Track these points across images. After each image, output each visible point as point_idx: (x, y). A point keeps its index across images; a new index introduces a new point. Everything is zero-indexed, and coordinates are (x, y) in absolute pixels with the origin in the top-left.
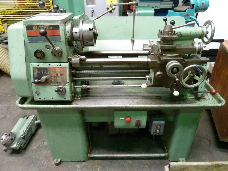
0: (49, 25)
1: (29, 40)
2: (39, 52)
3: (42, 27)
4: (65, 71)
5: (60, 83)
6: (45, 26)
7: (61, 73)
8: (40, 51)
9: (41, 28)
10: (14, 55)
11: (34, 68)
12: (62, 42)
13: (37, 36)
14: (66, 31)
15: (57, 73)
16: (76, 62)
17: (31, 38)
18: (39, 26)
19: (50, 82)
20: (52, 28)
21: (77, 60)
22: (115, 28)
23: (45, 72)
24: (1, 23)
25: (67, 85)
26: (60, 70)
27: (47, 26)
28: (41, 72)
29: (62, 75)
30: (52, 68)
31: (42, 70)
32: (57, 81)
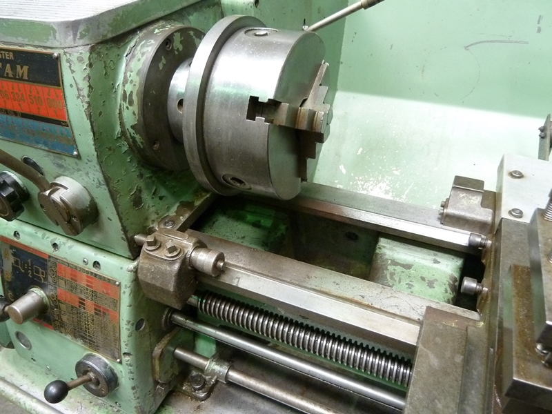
0: (14, 52)
4: (116, 302)
5: (93, 344)
7: (99, 303)
12: (84, 159)
14: (120, 92)
15: (83, 297)
16: (158, 284)
19: (57, 323)
20: (26, 68)
21: (163, 274)
22: (466, 48)
23: (38, 271)
25: (120, 362)
26: (92, 287)
27: (8, 58)
28: (24, 266)
29: (102, 314)
30: (63, 266)
31: (29, 261)
32: (81, 329)
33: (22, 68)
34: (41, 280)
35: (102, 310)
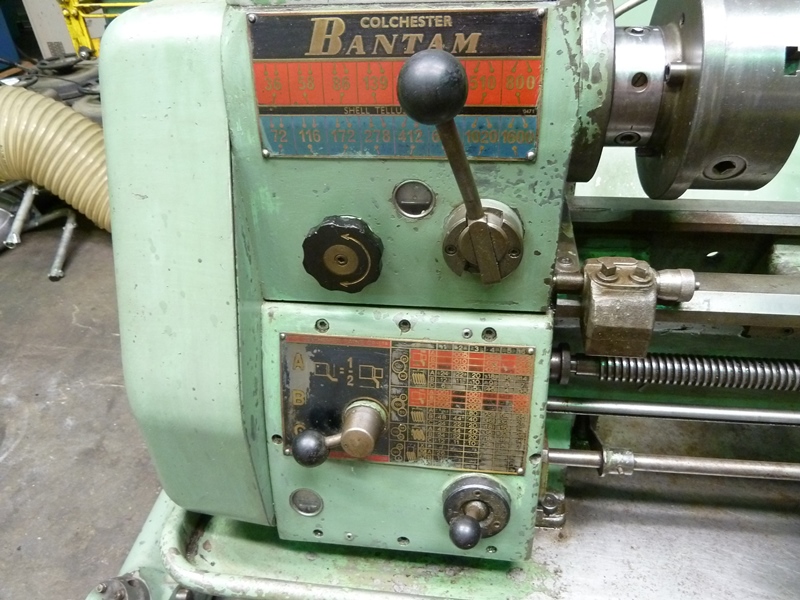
0: (453, 14)
1: (269, 136)
2: (346, 237)
3: (389, 33)
4: (526, 382)
5: (473, 459)
6: (413, 23)
7: (492, 389)
8: (352, 232)
9: (381, 38)
10: (153, 250)
11: (288, 341)
12: (541, 161)
13: (339, 110)
15: (461, 388)
16: (628, 325)
17: (288, 128)
18: (359, 16)
19: (399, 447)
20: (475, 36)
21: (635, 309)
23: (367, 373)
24: (79, 8)
25: (522, 474)
26: (481, 369)
27: (437, 25)
28: (338, 371)
29: (497, 405)
30: (424, 351)
31: (350, 360)
32: (452, 441)
33: (466, 37)
34: (375, 385)
35: (498, 399)
